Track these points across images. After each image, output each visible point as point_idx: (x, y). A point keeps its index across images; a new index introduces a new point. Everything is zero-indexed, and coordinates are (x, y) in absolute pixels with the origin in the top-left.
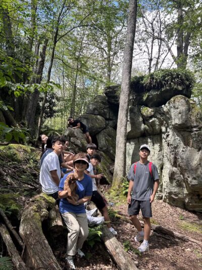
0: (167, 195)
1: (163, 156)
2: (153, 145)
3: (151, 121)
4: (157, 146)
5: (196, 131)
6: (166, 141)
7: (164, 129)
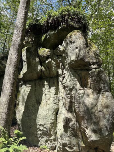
0: (61, 147)
1: (59, 100)
2: (50, 88)
3: (47, 62)
4: (53, 89)
5: (95, 68)
6: (62, 84)
7: (60, 71)
